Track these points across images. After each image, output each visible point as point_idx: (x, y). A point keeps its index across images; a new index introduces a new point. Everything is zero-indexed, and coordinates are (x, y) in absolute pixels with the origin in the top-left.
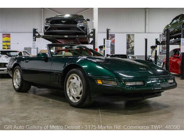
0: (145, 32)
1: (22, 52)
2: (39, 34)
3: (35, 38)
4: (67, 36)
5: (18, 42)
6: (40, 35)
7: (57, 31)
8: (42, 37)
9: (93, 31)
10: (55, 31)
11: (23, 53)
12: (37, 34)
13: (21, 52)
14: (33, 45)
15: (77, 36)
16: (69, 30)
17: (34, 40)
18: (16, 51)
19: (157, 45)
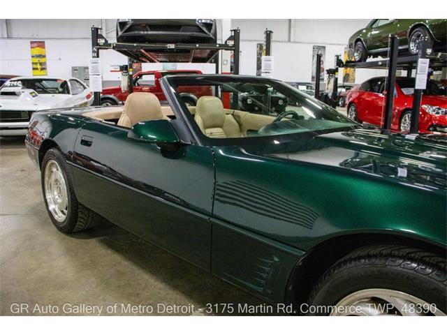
0: (289, 41)
1: (68, 80)
2: (106, 41)
3: (98, 49)
4: (172, 46)
5: (60, 57)
6: (109, 42)
7: (150, 33)
8: (114, 48)
9: (233, 34)
10: (146, 32)
11: (69, 84)
12: (101, 41)
13: (65, 82)
14: (93, 67)
15: (197, 45)
16: (179, 31)
17: (95, 55)
18: (56, 80)
19: (339, 68)
